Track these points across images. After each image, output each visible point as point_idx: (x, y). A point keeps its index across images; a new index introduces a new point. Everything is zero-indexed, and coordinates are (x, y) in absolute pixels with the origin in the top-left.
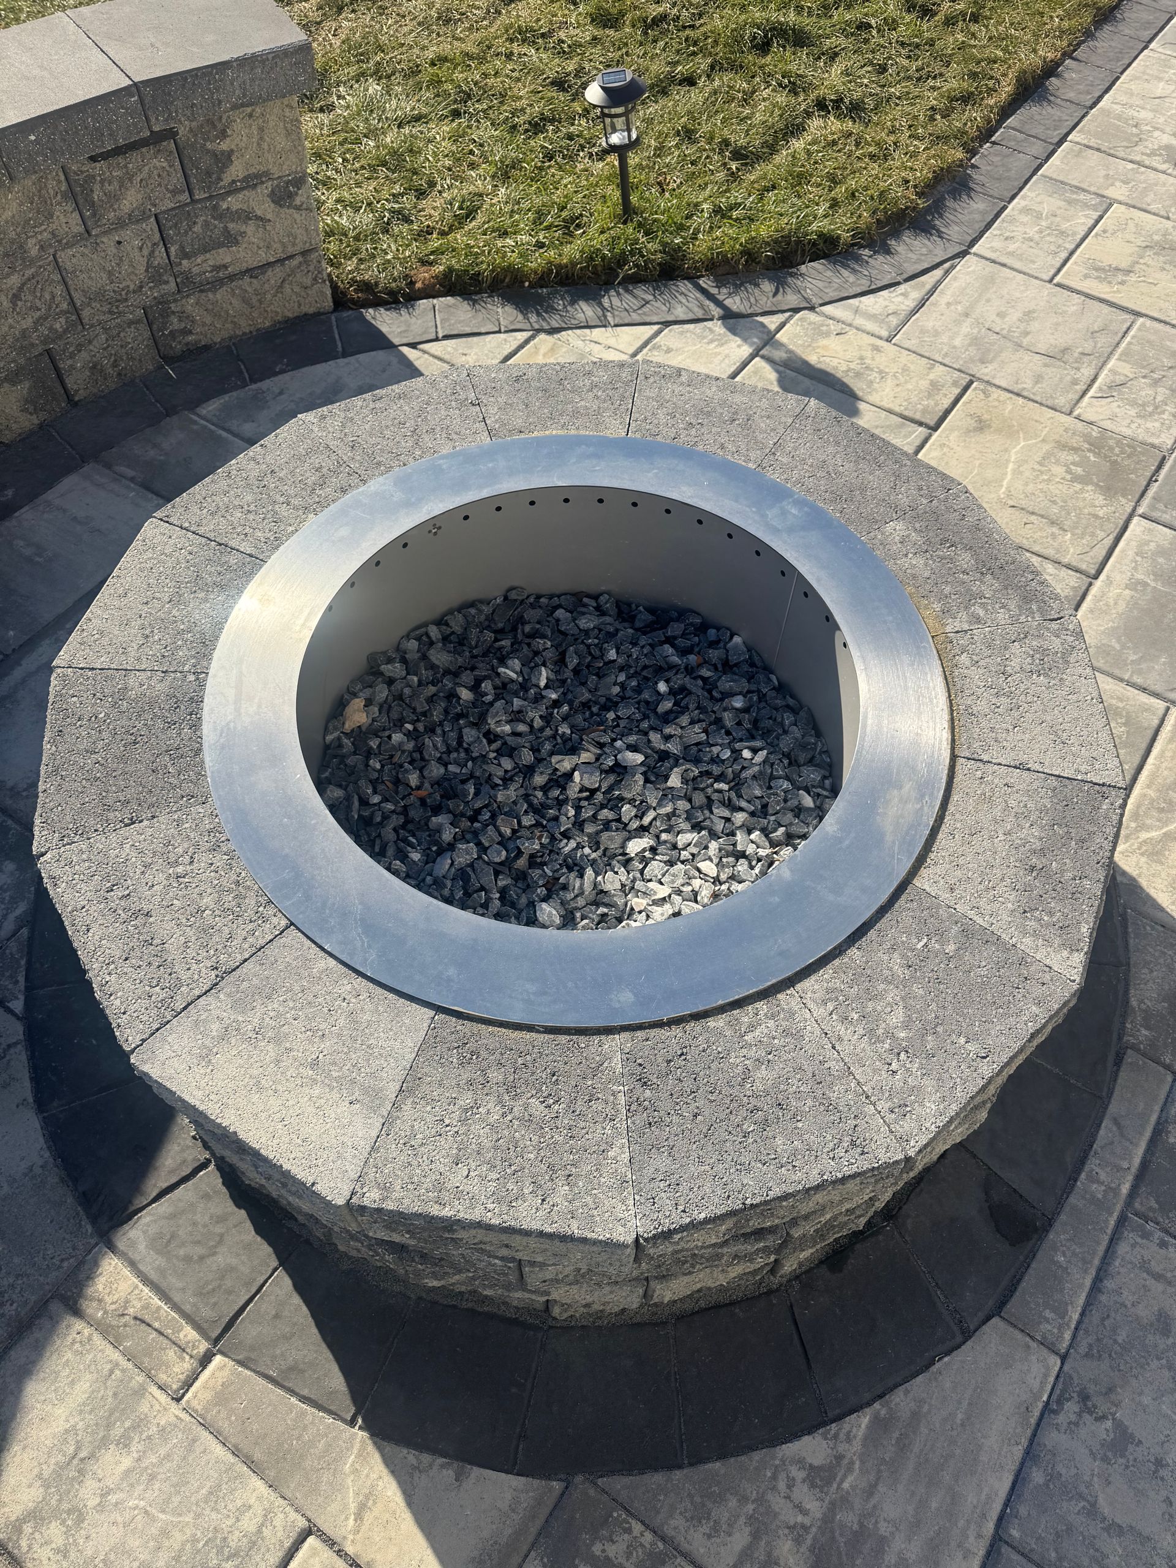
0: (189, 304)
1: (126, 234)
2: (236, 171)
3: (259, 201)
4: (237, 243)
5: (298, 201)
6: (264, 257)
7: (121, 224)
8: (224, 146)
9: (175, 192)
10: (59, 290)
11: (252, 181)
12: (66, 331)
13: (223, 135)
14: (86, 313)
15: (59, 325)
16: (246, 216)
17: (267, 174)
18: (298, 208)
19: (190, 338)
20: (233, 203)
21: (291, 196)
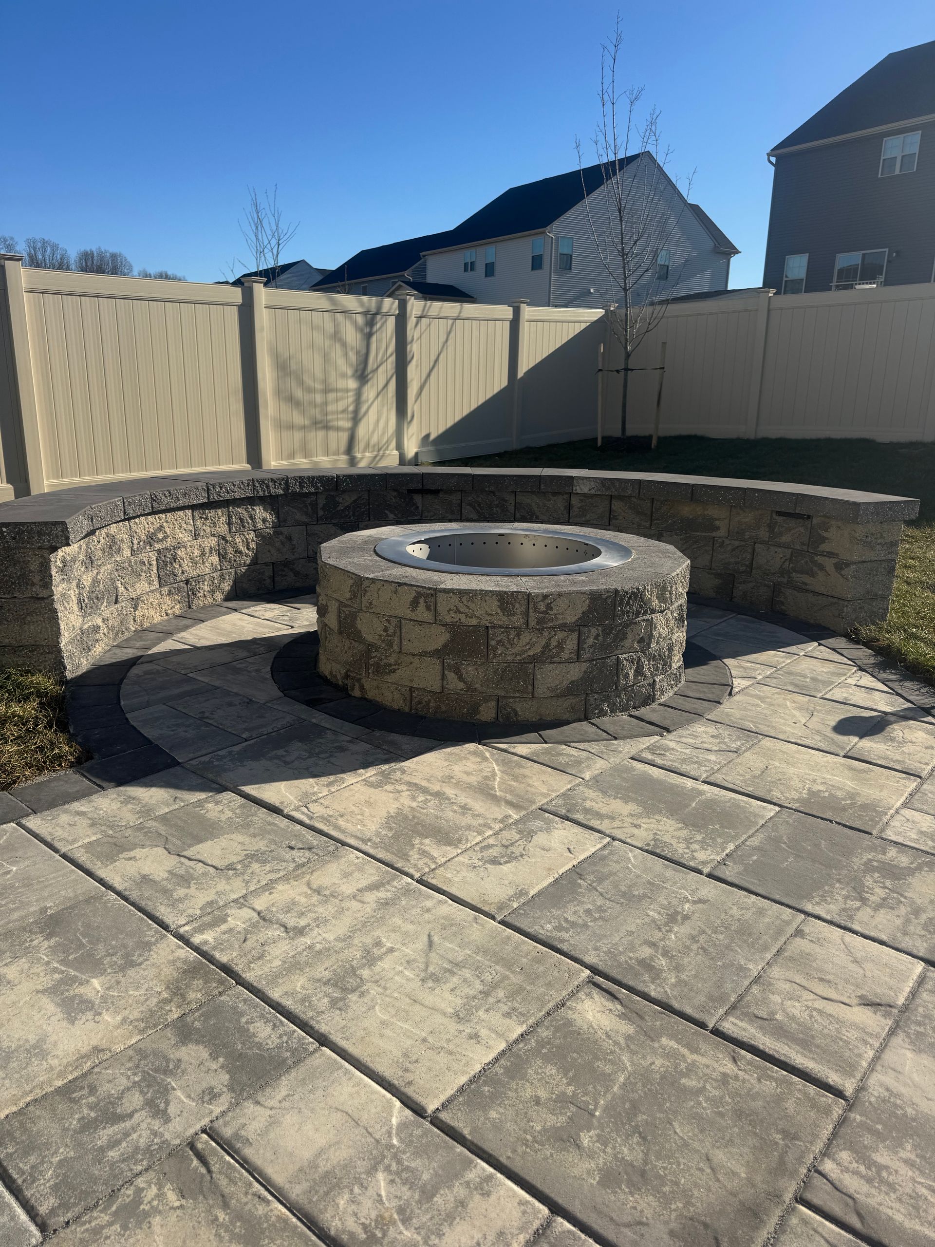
0: (788, 592)
1: (779, 550)
2: (825, 547)
3: (829, 563)
4: (813, 577)
5: (843, 572)
6: (822, 590)
7: (779, 546)
8: (825, 535)
9: (803, 544)
10: (749, 556)
11: (830, 555)
12: (743, 572)
13: (826, 530)
14: (754, 572)
15: (742, 569)
16: (822, 567)
17: (837, 555)
18: (843, 576)
19: (783, 607)
20: (818, 559)
21: (842, 569)
